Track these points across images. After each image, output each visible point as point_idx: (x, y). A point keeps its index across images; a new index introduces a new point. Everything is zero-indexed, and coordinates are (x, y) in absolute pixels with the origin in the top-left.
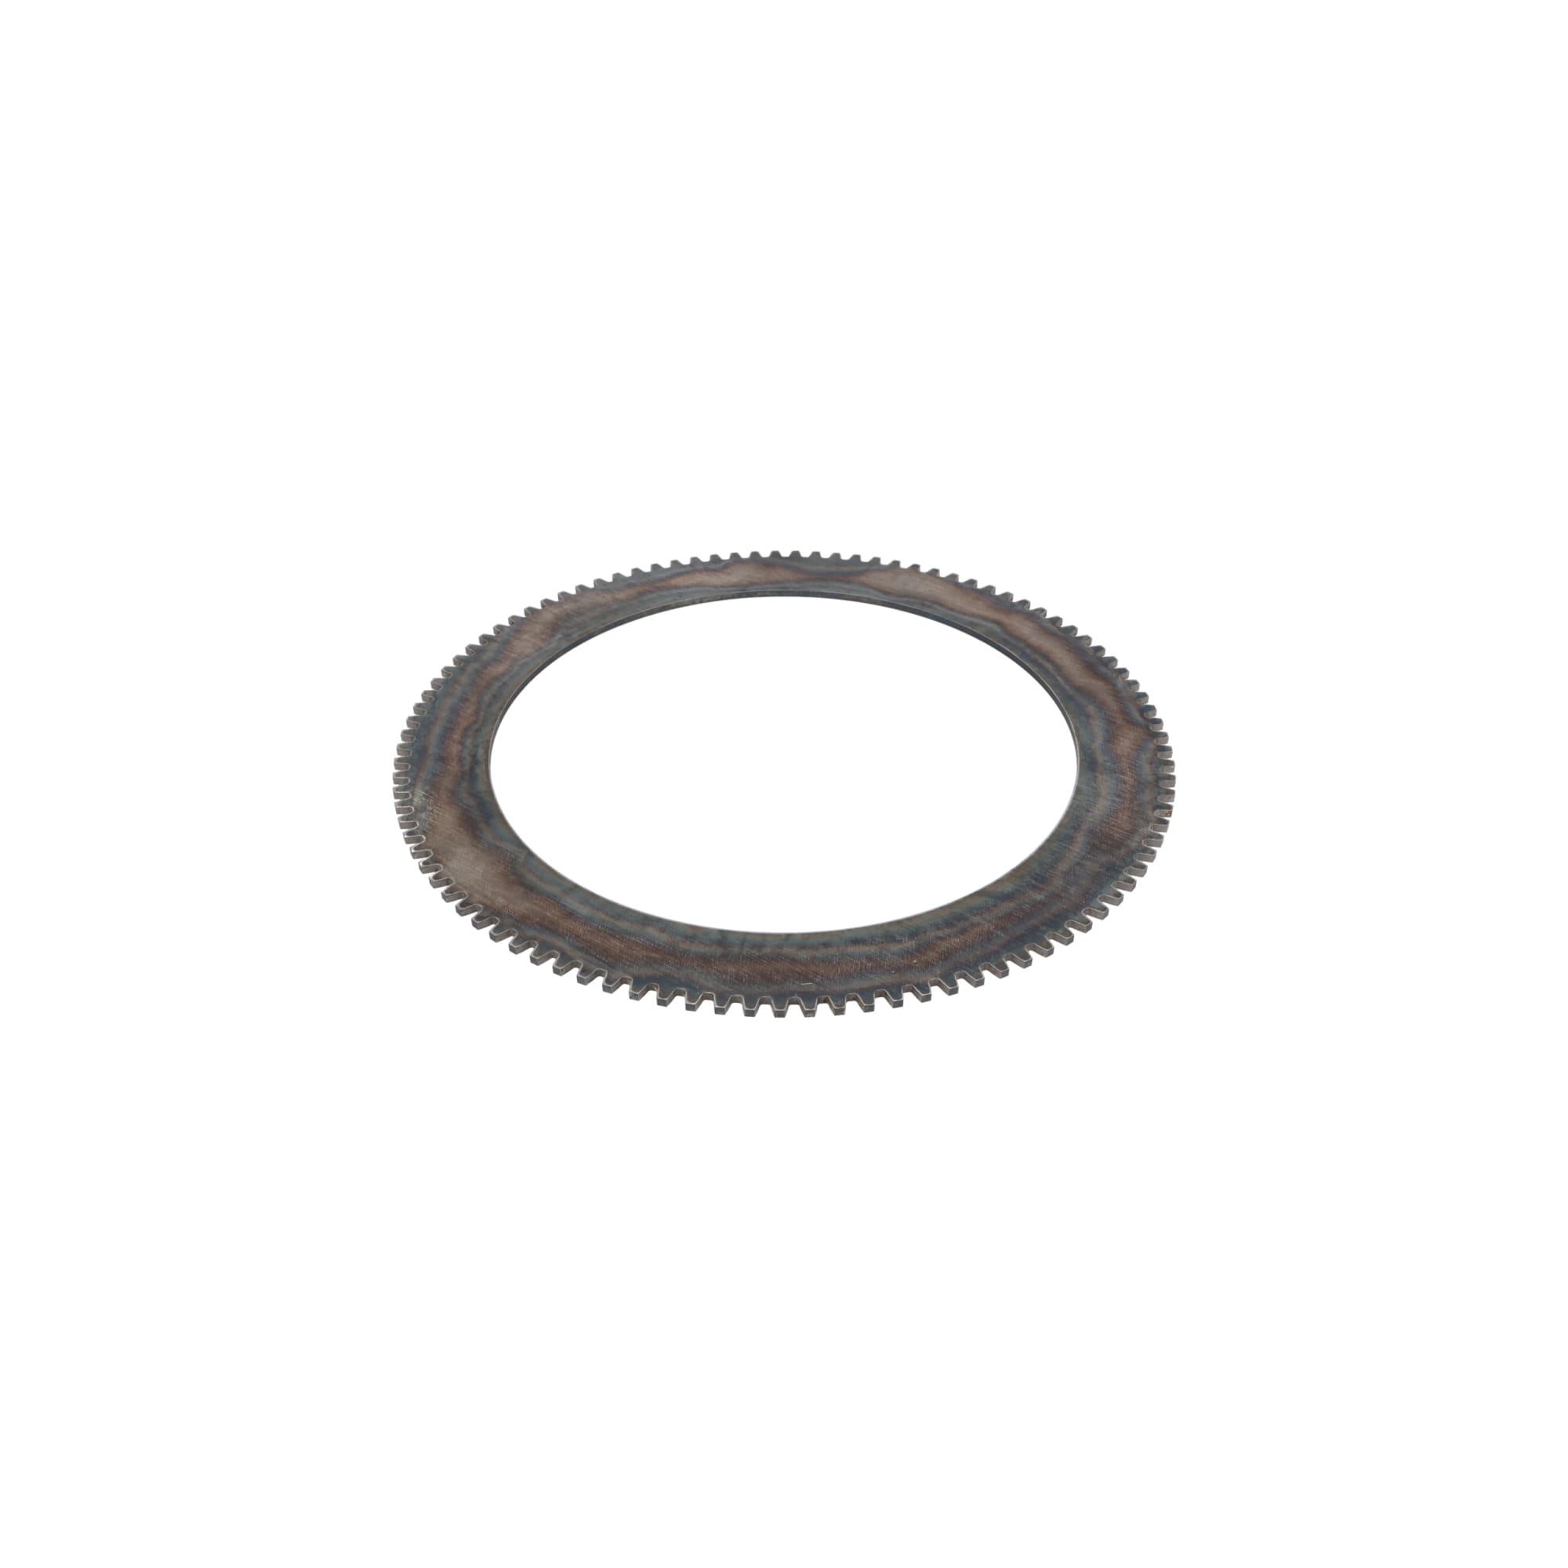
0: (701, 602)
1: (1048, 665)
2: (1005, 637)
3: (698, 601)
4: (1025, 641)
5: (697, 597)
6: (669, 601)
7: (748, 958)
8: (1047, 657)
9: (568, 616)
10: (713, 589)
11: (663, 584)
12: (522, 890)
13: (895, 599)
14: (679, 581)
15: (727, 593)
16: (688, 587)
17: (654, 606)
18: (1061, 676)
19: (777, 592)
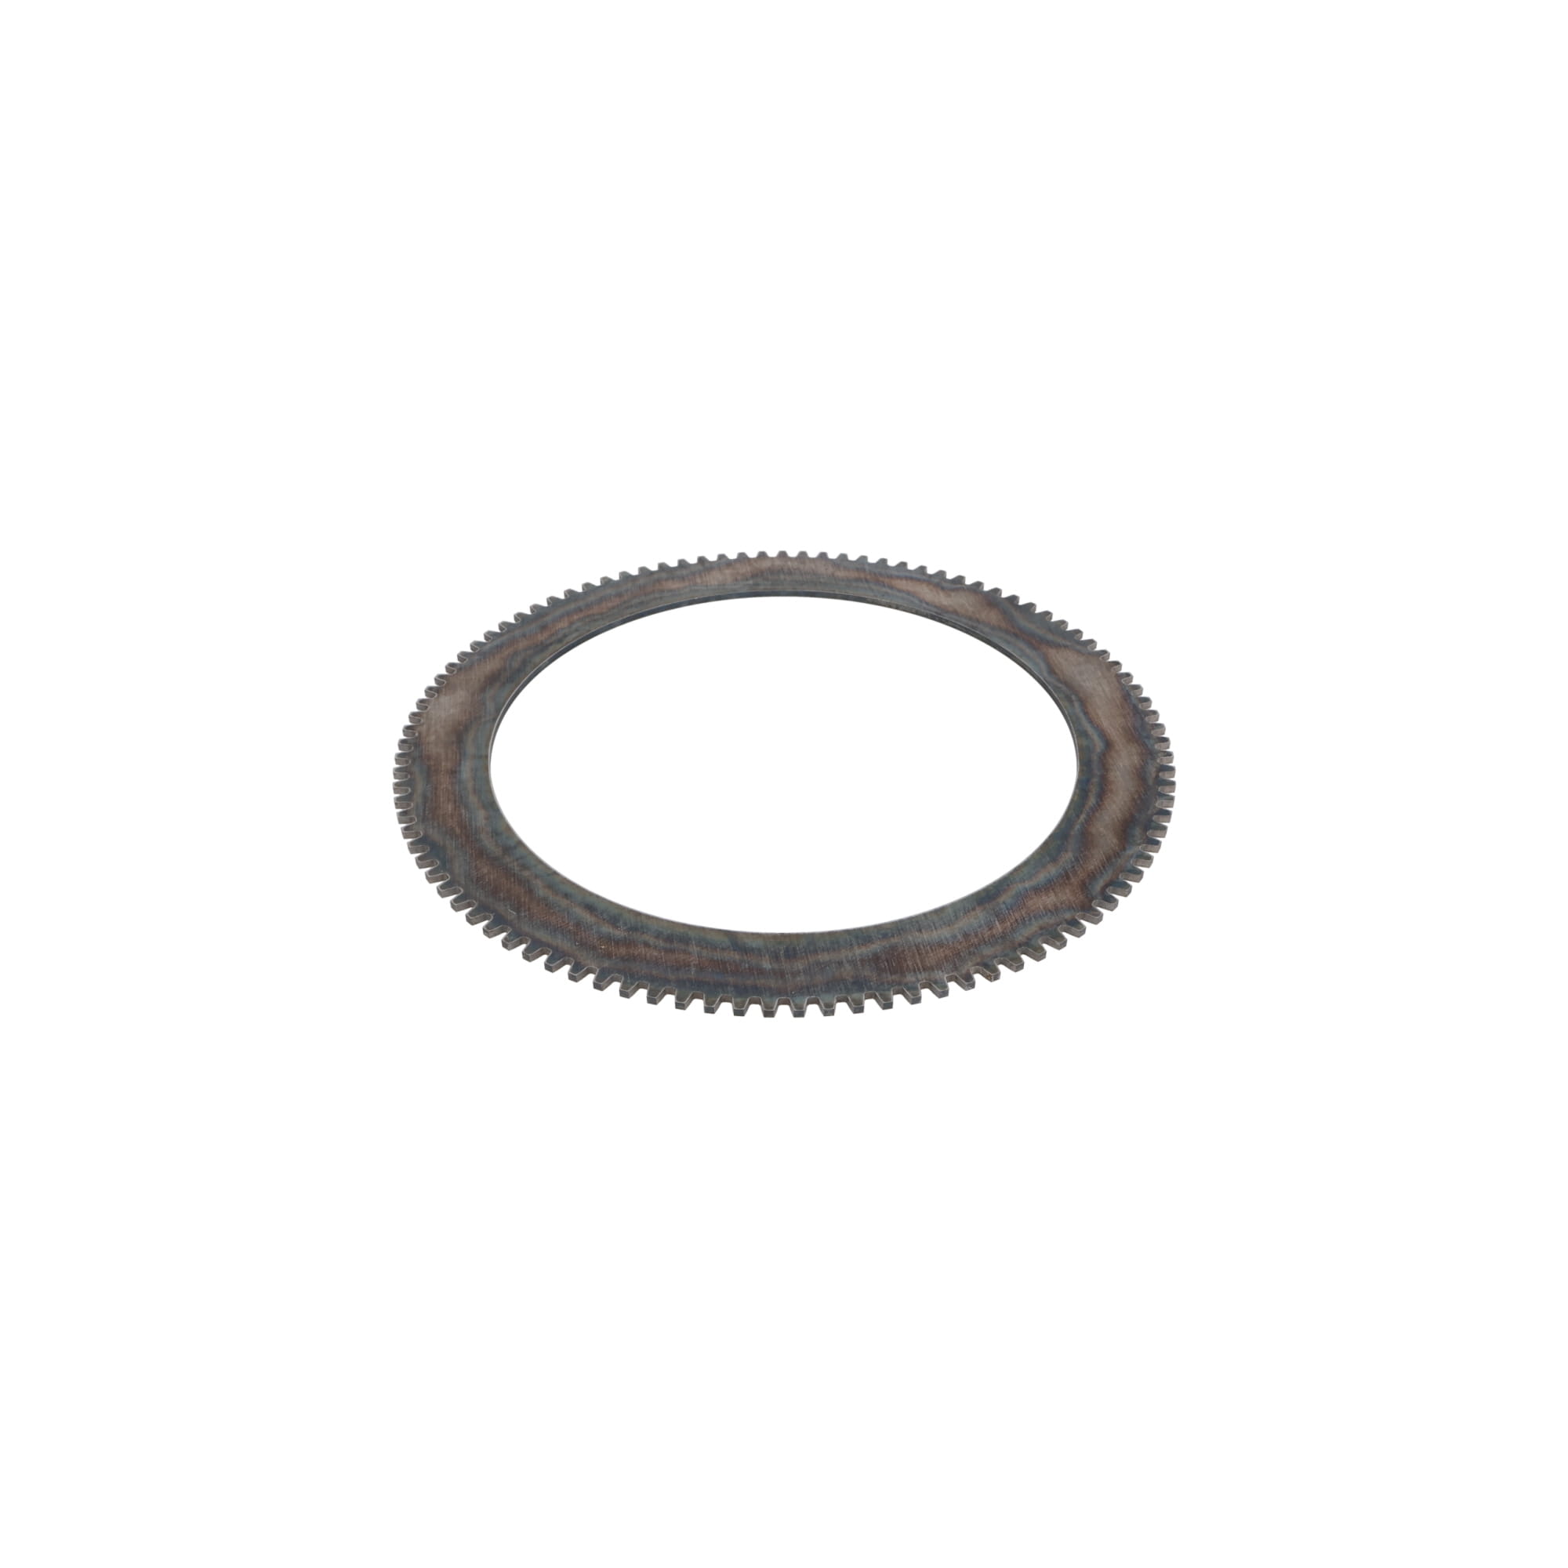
0: (897, 608)
1: (1092, 801)
2: (1095, 758)
3: (895, 606)
4: (1107, 770)
5: (895, 601)
6: (870, 595)
8: (1101, 795)
9: (781, 571)
10: (917, 602)
11: (886, 581)
14: (903, 584)
15: (923, 611)
16: (900, 591)
17: (851, 593)
18: (1088, 815)
19: (965, 628)
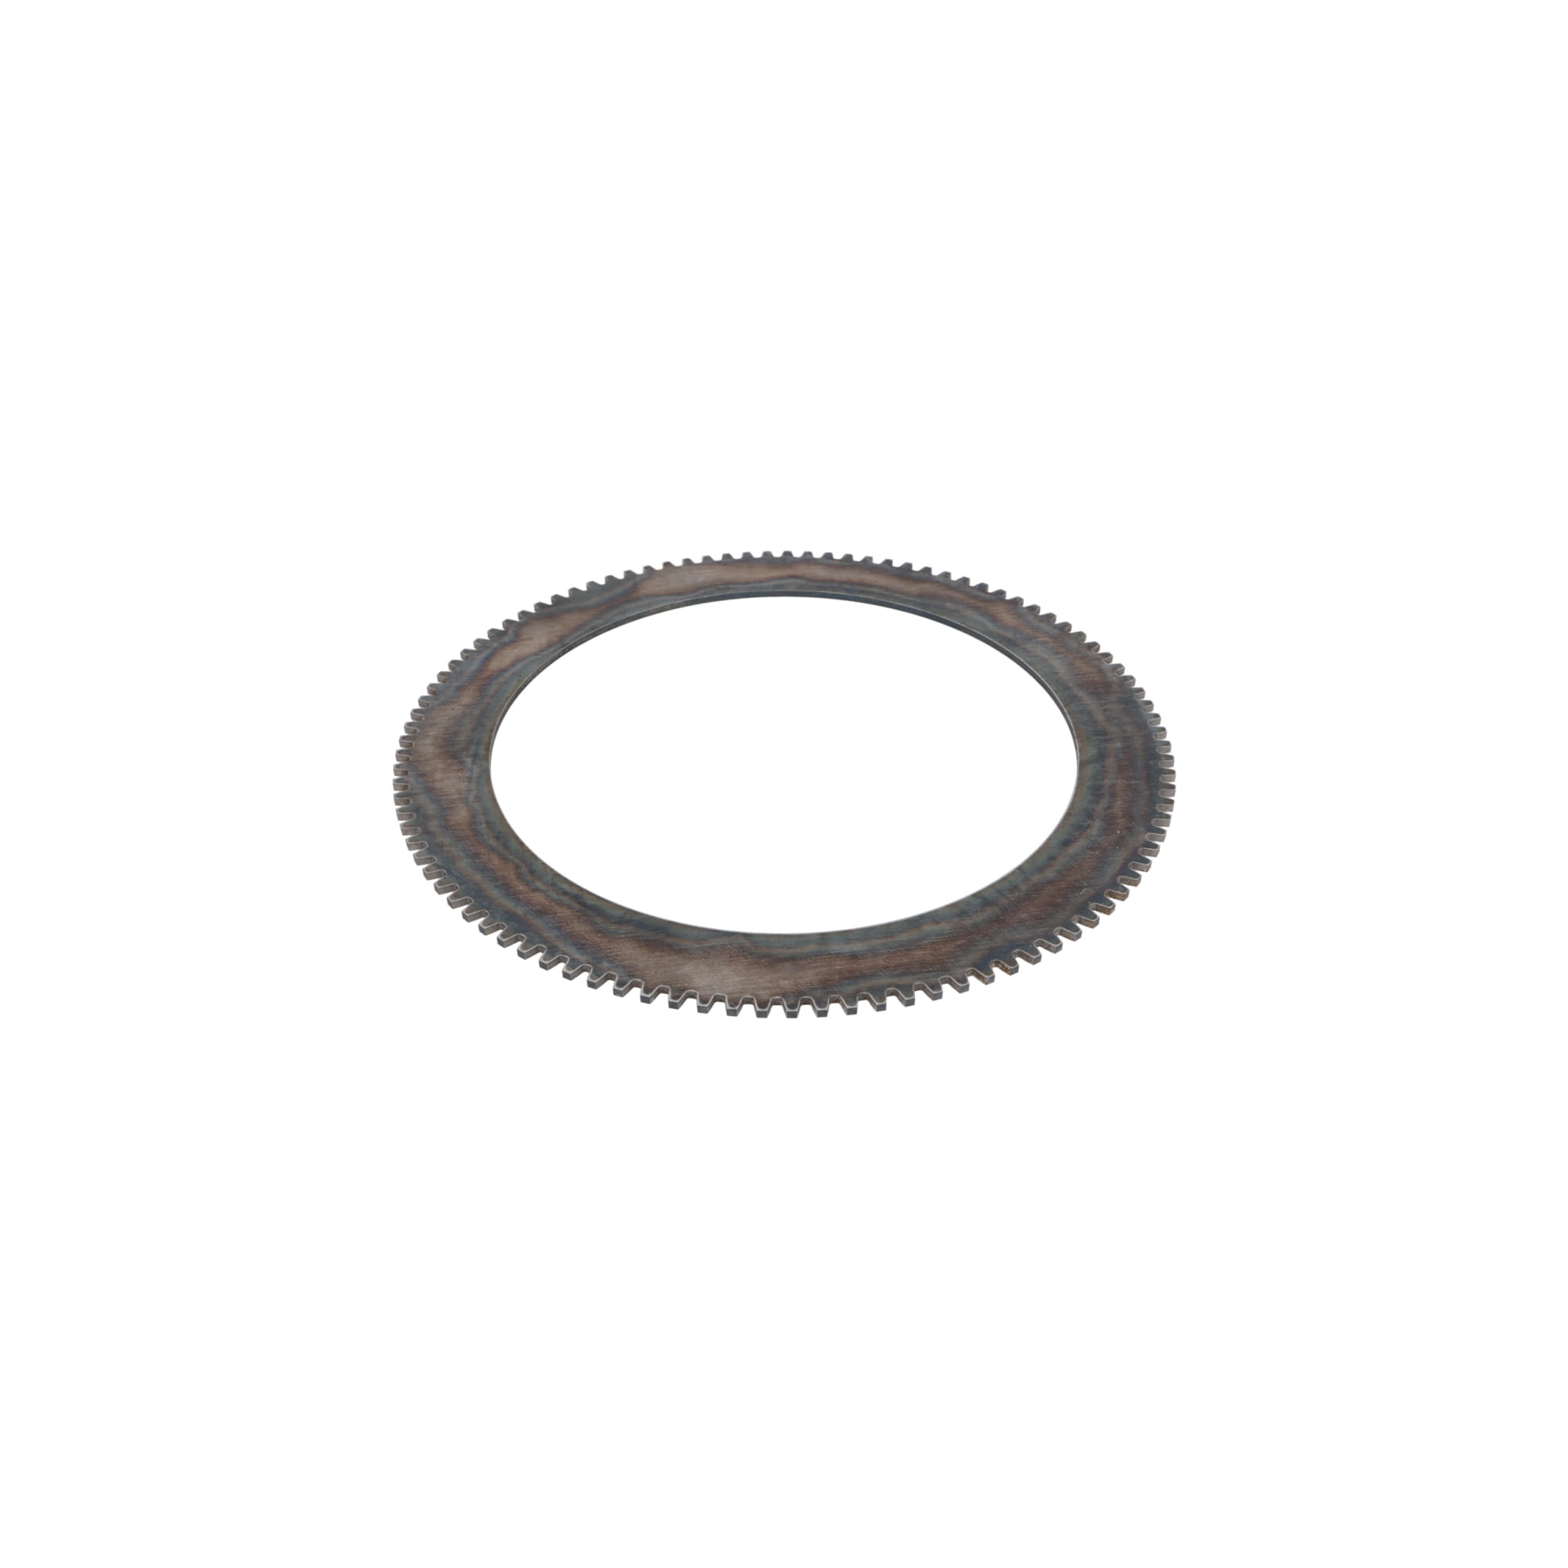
7: (1028, 897)
12: (787, 964)
13: (693, 595)
